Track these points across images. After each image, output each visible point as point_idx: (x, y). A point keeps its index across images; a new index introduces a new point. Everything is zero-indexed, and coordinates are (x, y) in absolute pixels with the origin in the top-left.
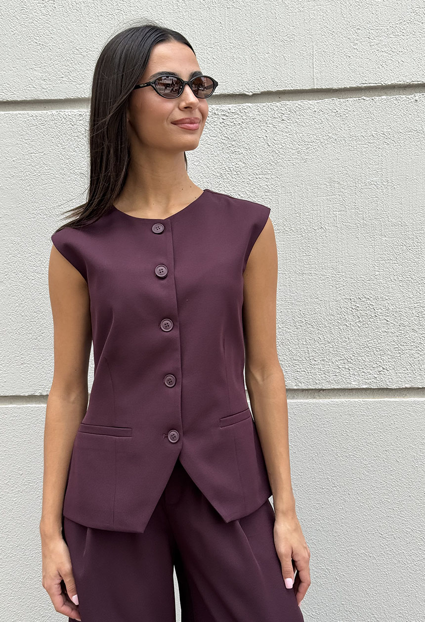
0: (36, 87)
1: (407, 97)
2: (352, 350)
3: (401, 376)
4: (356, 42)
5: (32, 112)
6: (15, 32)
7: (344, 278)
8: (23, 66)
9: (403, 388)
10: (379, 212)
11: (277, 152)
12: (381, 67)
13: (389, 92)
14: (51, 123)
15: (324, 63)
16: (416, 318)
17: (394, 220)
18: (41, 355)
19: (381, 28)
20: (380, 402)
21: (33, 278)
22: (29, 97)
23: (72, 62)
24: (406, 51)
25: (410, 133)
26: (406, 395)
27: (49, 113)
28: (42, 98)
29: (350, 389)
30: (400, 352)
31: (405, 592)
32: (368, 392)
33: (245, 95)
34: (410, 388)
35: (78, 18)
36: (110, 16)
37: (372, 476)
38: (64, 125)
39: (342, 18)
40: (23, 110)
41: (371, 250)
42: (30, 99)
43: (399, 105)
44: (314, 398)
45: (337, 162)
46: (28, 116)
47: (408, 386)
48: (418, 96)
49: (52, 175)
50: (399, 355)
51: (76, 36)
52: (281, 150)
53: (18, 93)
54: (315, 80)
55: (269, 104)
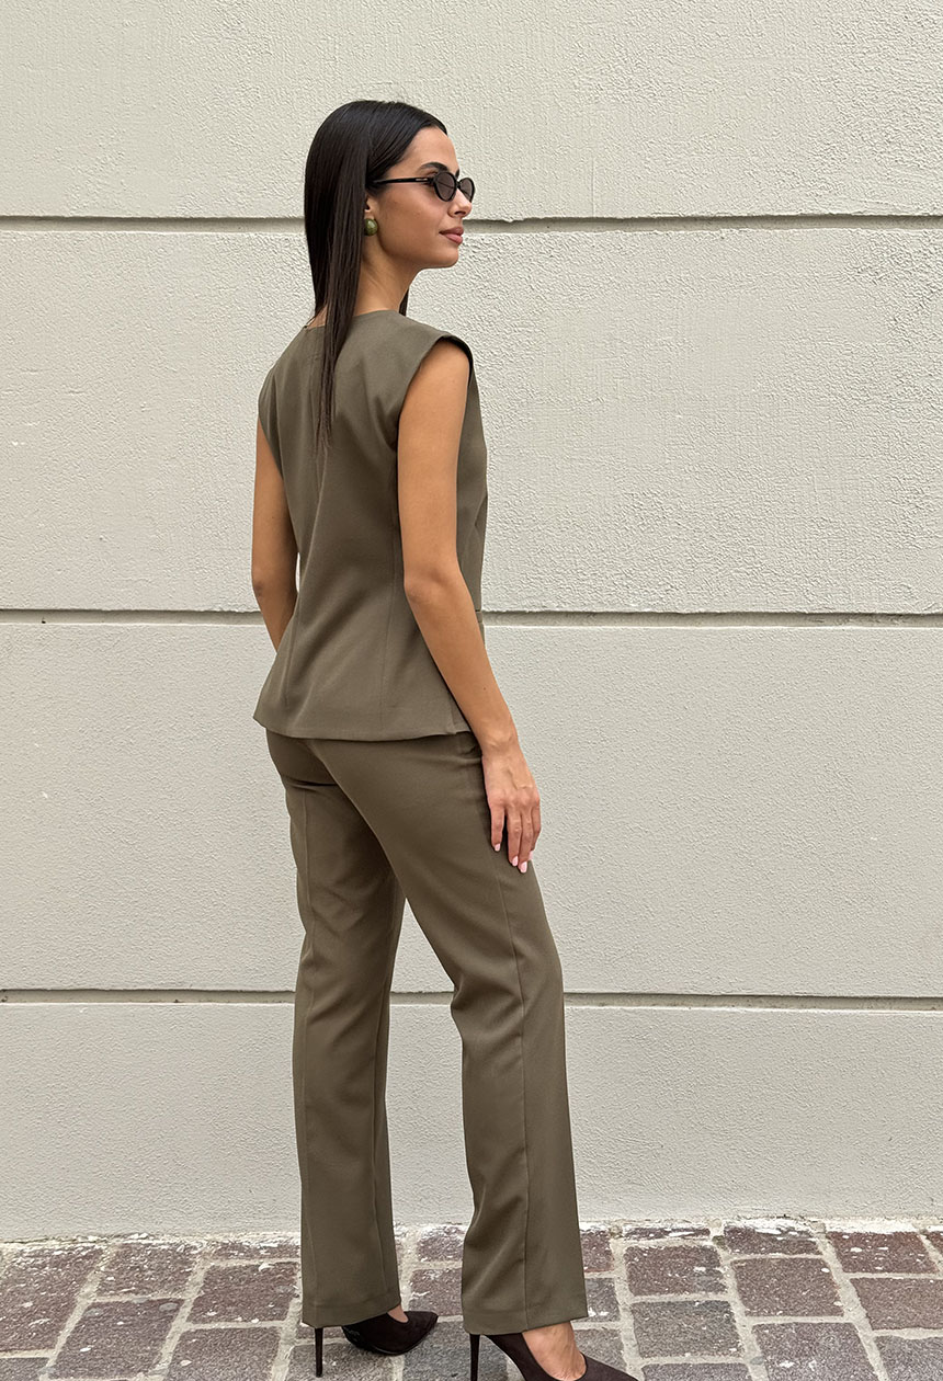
0: (229, 201)
1: (712, 233)
2: (632, 561)
3: (694, 598)
4: (648, 159)
5: (224, 233)
7: (625, 466)
8: (213, 172)
9: (697, 613)
10: (671, 381)
11: (543, 298)
12: (679, 193)
13: (688, 226)
14: (248, 249)
15: (606, 185)
17: (690, 393)
19: (681, 143)
21: (216, 455)
22: (220, 215)
23: (278, 170)
24: (711, 173)
25: (714, 280)
26: (700, 622)
27: (245, 236)
28: (238, 216)
29: (628, 613)
30: (694, 565)
31: (689, 878)
32: (651, 617)
33: (504, 221)
34: (705, 613)
37: (653, 727)
38: (265, 252)
40: (212, 230)
43: (701, 243)
44: (582, 625)
45: (619, 314)
46: (217, 239)
47: (703, 610)
48: (725, 231)
49: (246, 317)
50: (692, 570)
53: (206, 208)
54: (595, 206)
55: (534, 235)
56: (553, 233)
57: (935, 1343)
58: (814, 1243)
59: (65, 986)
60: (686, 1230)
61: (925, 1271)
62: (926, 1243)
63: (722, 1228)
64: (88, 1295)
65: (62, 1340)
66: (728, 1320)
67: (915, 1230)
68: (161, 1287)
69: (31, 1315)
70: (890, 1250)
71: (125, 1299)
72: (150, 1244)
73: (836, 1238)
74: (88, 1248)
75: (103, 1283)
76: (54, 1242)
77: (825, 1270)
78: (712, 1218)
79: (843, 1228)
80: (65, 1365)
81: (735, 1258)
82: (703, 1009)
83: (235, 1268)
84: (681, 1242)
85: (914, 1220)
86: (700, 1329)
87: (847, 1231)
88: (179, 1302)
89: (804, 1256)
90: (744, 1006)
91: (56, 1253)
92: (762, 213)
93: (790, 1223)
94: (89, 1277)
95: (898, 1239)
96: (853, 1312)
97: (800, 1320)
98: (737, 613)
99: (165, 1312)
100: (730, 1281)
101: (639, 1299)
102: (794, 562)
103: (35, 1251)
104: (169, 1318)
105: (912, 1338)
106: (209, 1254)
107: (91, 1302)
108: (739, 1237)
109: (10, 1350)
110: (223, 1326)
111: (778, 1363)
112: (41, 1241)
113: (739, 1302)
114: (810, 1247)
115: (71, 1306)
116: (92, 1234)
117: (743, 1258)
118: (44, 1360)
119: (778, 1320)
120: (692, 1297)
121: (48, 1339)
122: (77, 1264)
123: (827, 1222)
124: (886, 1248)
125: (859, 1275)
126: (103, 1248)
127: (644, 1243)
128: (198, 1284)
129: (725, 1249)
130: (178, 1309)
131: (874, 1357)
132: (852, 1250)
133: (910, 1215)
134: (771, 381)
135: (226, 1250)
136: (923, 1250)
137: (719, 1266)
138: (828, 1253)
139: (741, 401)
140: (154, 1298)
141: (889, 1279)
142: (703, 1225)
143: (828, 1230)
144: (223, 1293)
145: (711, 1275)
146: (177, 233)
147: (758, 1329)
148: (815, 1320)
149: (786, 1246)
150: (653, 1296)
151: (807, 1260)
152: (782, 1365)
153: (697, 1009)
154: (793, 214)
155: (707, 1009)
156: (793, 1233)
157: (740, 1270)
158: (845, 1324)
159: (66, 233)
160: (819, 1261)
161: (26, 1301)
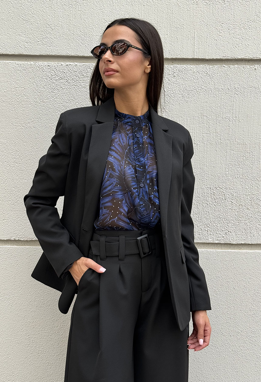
0: (21, 46)
1: (250, 66)
2: (210, 219)
3: (239, 237)
4: (221, 31)
5: (18, 62)
6: (10, 11)
7: (207, 175)
8: (14, 33)
9: (240, 244)
10: (230, 136)
11: (170, 95)
12: (235, 47)
13: (239, 63)
14: (30, 70)
15: (201, 43)
16: (250, 201)
17: (239, 141)
18: (16, 214)
19: (236, 23)
20: (225, 252)
21: (13, 166)
22: (17, 53)
23: (45, 32)
24: (250, 38)
25: (251, 89)
26: (241, 248)
27: (29, 63)
28: (25, 54)
29: (207, 243)
30: (239, 221)
31: (236, 369)
32: (218, 245)
34: (244, 244)
35: (50, 6)
36: (70, 5)
37: (219, 297)
38: (38, 71)
39: (213, 16)
40: (13, 60)
41: (224, 159)
42: (17, 54)
43: (245, 71)
45: (206, 104)
46: (15, 64)
47: (243, 242)
48: (256, 66)
49: (29, 102)
50: (238, 224)
51: (49, 17)
52: (172, 95)
53: (10, 50)
54: (195, 53)
56: (176, 65)
98: (259, 244)
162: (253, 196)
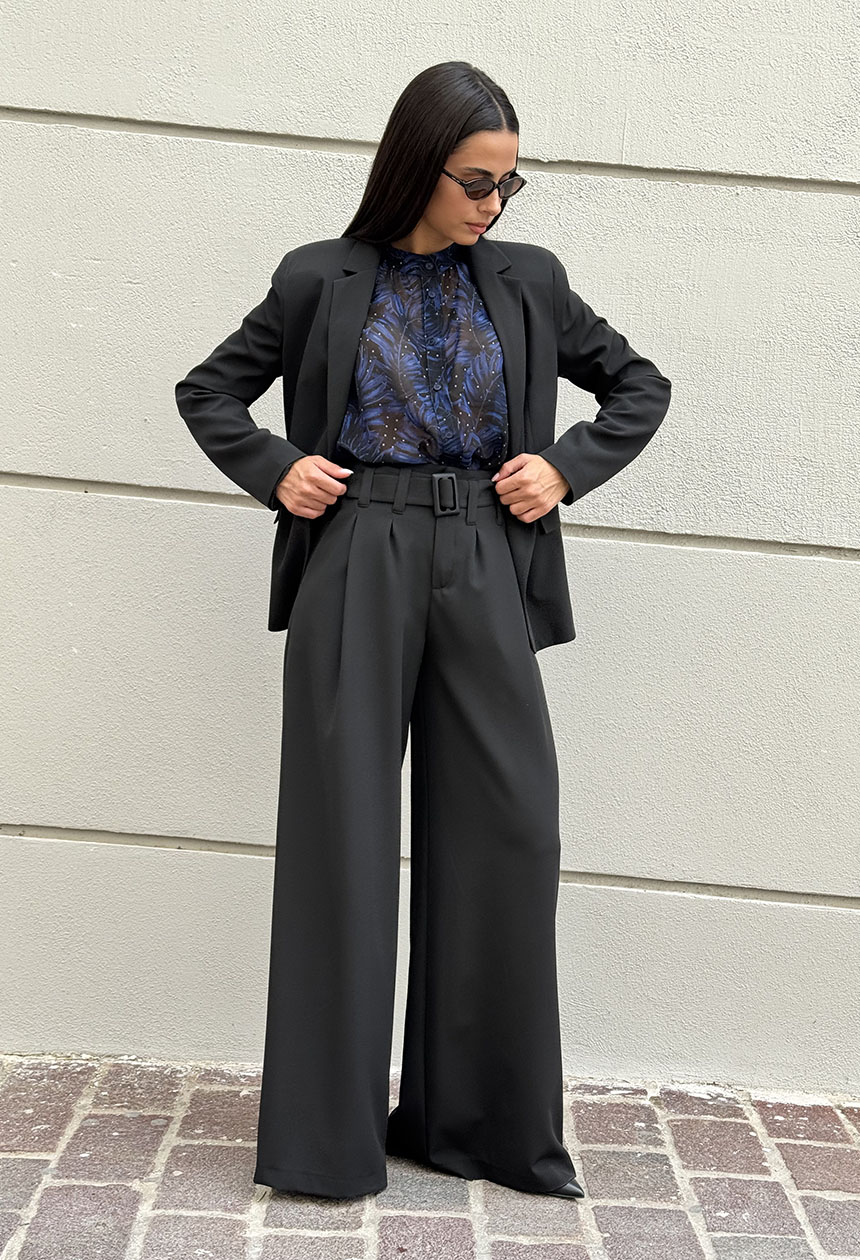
0: (290, 119)
1: (728, 188)
3: (681, 520)
5: (282, 149)
8: (277, 91)
9: (682, 535)
10: (679, 321)
12: (702, 149)
13: (707, 180)
14: (304, 165)
15: (636, 135)
16: (708, 452)
17: (695, 333)
25: (726, 232)
30: (684, 490)
33: (540, 161)
34: (691, 535)
37: (634, 634)
38: (319, 169)
40: (272, 145)
42: (282, 133)
43: (718, 197)
45: (637, 255)
46: (276, 153)
47: (689, 532)
48: (740, 189)
50: (682, 494)
53: (268, 124)
54: (624, 154)
55: (566, 176)
56: (585, 176)
57: (854, 1205)
58: (742, 1109)
59: (79, 826)
60: (625, 1089)
61: (842, 1141)
62: (842, 1117)
63: (658, 1090)
64: (84, 1106)
65: (62, 1144)
66: (667, 1172)
67: (832, 1105)
68: (151, 1104)
69: (31, 1120)
70: (810, 1120)
71: (118, 1112)
72: (137, 1066)
73: (761, 1106)
74: (82, 1065)
75: (97, 1096)
76: (50, 1057)
77: (752, 1134)
78: (649, 1080)
79: (767, 1098)
80: (65, 1167)
81: (671, 1118)
82: (656, 892)
83: (218, 1092)
84: (622, 1100)
85: (830, 1096)
86: (643, 1177)
87: (770, 1101)
88: (169, 1119)
89: (733, 1120)
90: (693, 892)
91: (52, 1067)
92: (775, 175)
93: (719, 1090)
94: (85, 1091)
95: (817, 1111)
96: (780, 1174)
97: (732, 1176)
98: (720, 537)
99: (156, 1127)
100: (667, 1137)
101: (586, 1147)
102: (775, 495)
103: (33, 1064)
104: (160, 1133)
105: (834, 1199)
106: (194, 1078)
107: (87, 1113)
108: (673, 1099)
109: (15, 1151)
110: (209, 1142)
111: (715, 1213)
112: (38, 1055)
113: (676, 1157)
114: (737, 1112)
115: (69, 1116)
116: (85, 1052)
117: (678, 1117)
118: (47, 1162)
119: (713, 1175)
120: (634, 1148)
121: (50, 1143)
122: (73, 1079)
123: (752, 1092)
124: (806, 1119)
125: (783, 1141)
126: (96, 1066)
127: (588, 1098)
128: (185, 1104)
129: (661, 1108)
130: (167, 1125)
131: (800, 1213)
132: (776, 1118)
133: (827, 1090)
134: (769, 329)
135: (209, 1076)
136: (840, 1124)
137: (657, 1123)
138: (754, 1119)
139: (740, 345)
140: (145, 1114)
141: (810, 1146)
142: (642, 1086)
143: (753, 1098)
144: (208, 1114)
145: (650, 1130)
146: (240, 145)
147: (695, 1181)
148: (747, 1177)
149: (717, 1110)
150: (599, 1145)
151: (736, 1124)
152: (718, 1214)
153: (651, 892)
154: (804, 177)
155: (660, 892)
156: (722, 1099)
157: (676, 1129)
158: (773, 1183)
159: (137, 136)
160: (746, 1125)
161: (27, 1108)
162: (714, 443)
